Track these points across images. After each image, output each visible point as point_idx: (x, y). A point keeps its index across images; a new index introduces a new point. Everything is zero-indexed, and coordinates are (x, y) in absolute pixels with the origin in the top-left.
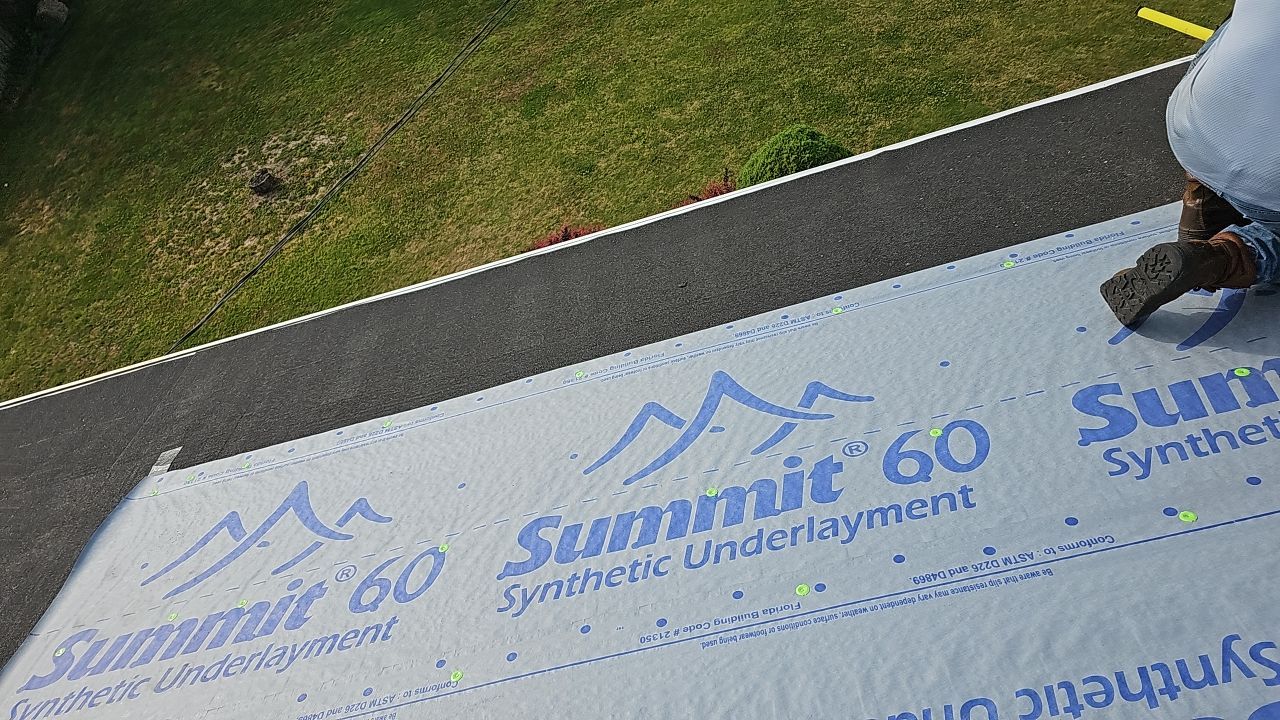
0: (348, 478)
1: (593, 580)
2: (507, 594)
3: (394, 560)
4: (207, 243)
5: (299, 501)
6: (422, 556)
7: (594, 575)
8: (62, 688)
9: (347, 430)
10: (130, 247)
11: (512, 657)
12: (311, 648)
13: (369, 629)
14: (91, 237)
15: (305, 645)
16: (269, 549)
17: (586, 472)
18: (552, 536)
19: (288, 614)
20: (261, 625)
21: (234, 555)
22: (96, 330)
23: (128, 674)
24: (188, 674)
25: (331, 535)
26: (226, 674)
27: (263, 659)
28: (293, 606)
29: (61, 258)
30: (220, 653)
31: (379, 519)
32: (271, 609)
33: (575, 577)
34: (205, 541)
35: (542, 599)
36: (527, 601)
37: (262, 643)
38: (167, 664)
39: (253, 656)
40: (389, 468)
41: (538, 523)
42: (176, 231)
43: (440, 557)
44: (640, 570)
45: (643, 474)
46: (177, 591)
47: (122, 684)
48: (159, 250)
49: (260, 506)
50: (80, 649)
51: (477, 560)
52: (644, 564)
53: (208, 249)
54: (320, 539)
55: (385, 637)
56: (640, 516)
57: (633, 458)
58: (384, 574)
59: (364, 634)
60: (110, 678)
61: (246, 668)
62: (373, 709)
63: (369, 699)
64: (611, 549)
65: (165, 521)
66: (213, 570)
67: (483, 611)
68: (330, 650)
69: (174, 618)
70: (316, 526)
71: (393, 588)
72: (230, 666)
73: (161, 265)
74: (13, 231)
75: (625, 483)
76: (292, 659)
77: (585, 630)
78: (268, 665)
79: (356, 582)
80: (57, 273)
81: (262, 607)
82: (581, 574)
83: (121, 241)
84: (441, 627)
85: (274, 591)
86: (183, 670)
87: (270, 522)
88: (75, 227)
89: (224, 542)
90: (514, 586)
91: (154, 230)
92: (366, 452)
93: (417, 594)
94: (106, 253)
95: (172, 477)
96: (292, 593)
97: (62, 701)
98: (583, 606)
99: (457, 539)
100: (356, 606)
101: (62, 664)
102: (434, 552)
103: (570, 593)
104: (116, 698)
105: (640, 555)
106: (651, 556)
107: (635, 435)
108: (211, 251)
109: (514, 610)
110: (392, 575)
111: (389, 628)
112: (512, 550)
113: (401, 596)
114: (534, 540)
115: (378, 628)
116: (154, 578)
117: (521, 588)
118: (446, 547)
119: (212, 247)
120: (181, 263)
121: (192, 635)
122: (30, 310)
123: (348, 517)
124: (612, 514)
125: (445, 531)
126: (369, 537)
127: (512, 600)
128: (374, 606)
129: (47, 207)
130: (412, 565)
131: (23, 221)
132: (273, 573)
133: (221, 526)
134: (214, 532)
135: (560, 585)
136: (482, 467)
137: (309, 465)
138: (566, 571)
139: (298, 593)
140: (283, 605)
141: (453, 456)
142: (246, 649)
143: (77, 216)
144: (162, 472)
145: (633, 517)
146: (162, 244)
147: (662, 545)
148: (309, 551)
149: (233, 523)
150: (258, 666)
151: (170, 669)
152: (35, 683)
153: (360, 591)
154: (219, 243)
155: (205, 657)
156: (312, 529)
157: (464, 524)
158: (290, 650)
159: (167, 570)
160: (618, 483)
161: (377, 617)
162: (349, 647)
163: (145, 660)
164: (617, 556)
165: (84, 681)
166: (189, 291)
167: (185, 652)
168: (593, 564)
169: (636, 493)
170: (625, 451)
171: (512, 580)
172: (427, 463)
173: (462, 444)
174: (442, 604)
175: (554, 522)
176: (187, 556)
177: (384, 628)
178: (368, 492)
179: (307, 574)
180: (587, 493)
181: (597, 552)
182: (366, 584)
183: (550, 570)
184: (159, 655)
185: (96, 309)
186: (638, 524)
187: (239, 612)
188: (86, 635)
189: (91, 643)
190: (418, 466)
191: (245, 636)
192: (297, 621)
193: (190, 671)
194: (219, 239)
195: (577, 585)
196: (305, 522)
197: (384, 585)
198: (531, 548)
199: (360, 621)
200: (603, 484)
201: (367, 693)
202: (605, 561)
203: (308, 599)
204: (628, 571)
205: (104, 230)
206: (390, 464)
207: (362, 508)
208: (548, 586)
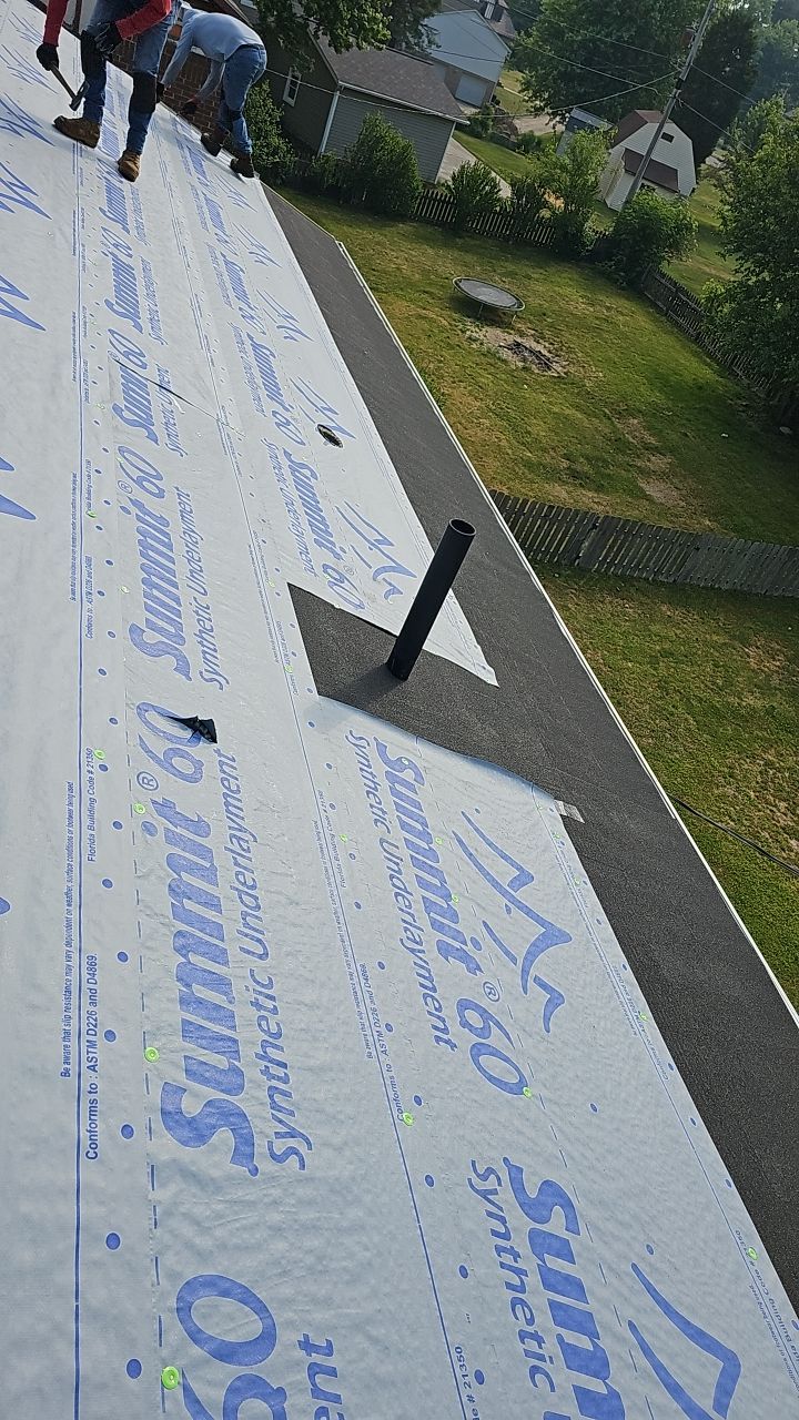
0: (581, 982)
1: (516, 1281)
2: (490, 1171)
3: (509, 1039)
4: (783, 805)
5: (552, 936)
6: (517, 1069)
7: (522, 1281)
8: (379, 768)
9: (629, 974)
10: (758, 737)
11: (430, 1181)
12: (422, 967)
13: (444, 1021)
14: (759, 704)
15: (425, 962)
16: (506, 915)
17: (634, 1266)
18: (556, 1225)
19: (450, 941)
20: (438, 918)
21: (496, 884)
22: (665, 724)
23: (393, 816)
24: (394, 863)
25: (525, 972)
26: (397, 895)
27: (411, 924)
28: (457, 945)
29: (729, 683)
30: (413, 886)
31: (547, 1019)
32: (453, 925)
33: (516, 1256)
34: (505, 857)
35: (490, 1214)
36: (485, 1194)
37: (423, 920)
38: (402, 844)
39: (413, 916)
40: (599, 1024)
41: (568, 1205)
42: (787, 775)
43: (517, 1089)
44: (533, 1345)
45: (646, 1351)
46: (460, 842)
47: (384, 813)
48: (762, 763)
49: (542, 900)
50: (408, 775)
51: (520, 1133)
52: (541, 1351)
53: (775, 806)
54: (520, 962)
55: (438, 1039)
56: (596, 1346)
57: (662, 1335)
58: (495, 1030)
59: (439, 1017)
60: (388, 801)
61: (402, 910)
62: (375, 1034)
63: (383, 1029)
64: (553, 1305)
65: (517, 821)
66: (481, 868)
67: (470, 1143)
68: (422, 985)
69: (438, 843)
70: (531, 956)
71: (483, 1041)
72: (404, 897)
73: (746, 766)
74: (745, 642)
75: (630, 1323)
76: (412, 951)
77: (464, 1272)
78: (406, 930)
79: (484, 1003)
80: (714, 683)
81: (455, 917)
82: (520, 1265)
83: (761, 729)
84: (452, 1097)
85: (468, 926)
86: (397, 858)
87: (529, 912)
88: (765, 689)
89: (506, 874)
90: (499, 1179)
91: (782, 755)
92: (610, 997)
93: (480, 1068)
94: (746, 718)
95: (556, 819)
96: (469, 943)
97: (369, 770)
98: (486, 1267)
99: (539, 1108)
100: (463, 1005)
101: (398, 764)
102: (522, 1083)
103: (499, 1250)
104: (375, 810)
105: (551, 1347)
106: (552, 1362)
107: (691, 1337)
108: (774, 809)
109: (475, 1180)
110: (495, 1039)
111: (447, 1042)
112: (534, 1174)
113: (477, 1051)
114: (550, 1200)
115: (445, 1031)
116: (469, 821)
117: (498, 1188)
118: (530, 1095)
119: (779, 811)
120: (754, 784)
121: (425, 860)
122: (672, 670)
123: (544, 986)
124: (592, 1306)
125: (545, 1093)
126: (528, 1010)
127: (484, 1178)
128: (465, 1024)
129: (778, 663)
130: (507, 1060)
131: (757, 647)
132: (484, 922)
133: (520, 868)
134: (513, 864)
135: (506, 1236)
136: (618, 1130)
137: (588, 942)
138: (521, 1243)
139: (469, 948)
140: (457, 935)
141: (623, 1095)
142: (418, 908)
143: (776, 689)
144: (558, 810)
145: (594, 1335)
146: (769, 764)
147: (567, 1378)
148: (507, 953)
149: (523, 878)
150: (404, 921)
151: (397, 847)
152: (382, 749)
153: (477, 1008)
154: (786, 815)
155: (409, 874)
156: (528, 953)
157: (554, 1113)
158: (420, 947)
159: (477, 830)
160: (629, 1313)
161: (454, 1026)
162: (426, 1004)
163: (404, 825)
164: (546, 1313)
165: (385, 784)
166: (725, 795)
167: (412, 857)
168: (533, 1280)
169: (621, 1340)
170: (668, 1323)
171: (505, 1178)
172: (611, 1065)
173: (638, 1104)
174: (474, 1096)
175: (572, 1226)
176: (490, 844)
177: (445, 1037)
178: (571, 1004)
179: (487, 955)
180: (610, 1269)
181: (547, 1285)
182: (483, 1013)
183: (520, 1222)
184: (408, 836)
185: (686, 719)
186: (584, 1343)
187: (448, 897)
188: (419, 778)
189: (414, 783)
190: (606, 1055)
191: (429, 905)
192: (445, 950)
193: (397, 864)
194: (790, 815)
195: (508, 1259)
196: (533, 945)
197: (484, 1032)
198: (542, 1198)
199: (451, 1012)
200: (626, 1292)
201: (389, 1028)
202: (539, 1298)
203: (465, 958)
204: (530, 1329)
205: (767, 713)
206: (602, 1024)
207: (555, 1000)
208: (503, 1221)
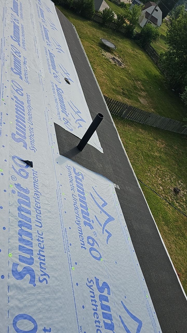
0: (116, 230)
1: (95, 308)
2: (91, 280)
3: (98, 246)
4: (160, 178)
5: (110, 219)
6: (100, 254)
7: (96, 308)
8: (73, 175)
9: (127, 228)
10: (157, 163)
11: (77, 284)
12: (80, 228)
13: (84, 242)
14: (158, 155)
15: (80, 227)
16: (100, 214)
17: (122, 302)
18: (105, 293)
19: (87, 221)
20: (85, 215)
21: (99, 206)
22: (137, 157)
23: (76, 188)
24: (75, 200)
25: (103, 228)
26: (75, 209)
27: (78, 217)
28: (88, 222)
29: (152, 149)
30: (79, 207)
31: (107, 241)
32: (88, 217)
33: (96, 302)
34: (101, 199)
35: (91, 292)
36: (90, 287)
37: (81, 216)
38: (77, 195)
39: (78, 215)
40: (119, 241)
41: (108, 288)
42: (162, 172)
43: (99, 259)
44: (98, 324)
45: (123, 322)
46: (91, 195)
47: (74, 187)
49: (109, 210)
50: (80, 177)
51: (99, 270)
52: (99, 325)
54: (102, 226)
55: (82, 247)
56: (112, 322)
57: (126, 318)
58: (95, 244)
59: (83, 241)
60: (75, 183)
61: (76, 213)
62: (67, 246)
63: (69, 245)
64: (103, 313)
65: (105, 189)
66: (95, 202)
67: (87, 274)
68: (79, 233)
69: (86, 195)
70: (105, 224)
71: (92, 247)
72: (77, 210)
73: (153, 169)
74: (157, 140)
75: (120, 316)
76: (78, 224)
77: (83, 307)
78: (77, 218)
79: (93, 237)
81: (88, 215)
82: (97, 304)
83: (158, 161)
84: (84, 262)
85: (91, 217)
86: (76, 199)
87: (105, 213)
89: (101, 203)
90: (93, 282)
91: (161, 167)
92: (122, 234)
93: (91, 254)
94: (155, 158)
95: (113, 188)
96: (91, 221)
97: (71, 176)
98: (88, 305)
99: (104, 264)
100: (89, 238)
101: (78, 174)
102: (101, 257)
103: (92, 300)
104: (72, 186)
105: (102, 324)
106: (102, 328)
108: (158, 179)
109: (88, 283)
110: (95, 246)
111: (84, 248)
112: (101, 280)
113: (91, 249)
114: (104, 287)
115: (84, 245)
116: (94, 189)
117: (93, 285)
118: (102, 260)
120: (154, 173)
121: (83, 199)
123: (107, 232)
124: (112, 313)
125: (106, 260)
126: (103, 238)
127: (90, 282)
128: (89, 243)
129: (163, 146)
130: (97, 251)
131: (160, 142)
132: (95, 216)
133: (104, 201)
134: (103, 200)
135: (94, 297)
136: (121, 268)
137: (118, 220)
138: (97, 299)
139: (91, 223)
140: (89, 219)
141: (123, 259)
142: (80, 212)
143: (162, 152)
144: (114, 186)
145: (111, 320)
146: (158, 169)
147: (104, 331)
148: (100, 224)
149: (105, 204)
150: (76, 216)
152: (74, 170)
153: (92, 238)
154: (160, 181)
155: (79, 203)
156: (105, 223)
157: (107, 265)
158: (79, 223)
159: (95, 191)
160: (119, 313)
161: (86, 244)
162: (80, 238)
163: (78, 191)
164: (101, 315)
165: (74, 179)
166: (147, 175)
167: (79, 199)
168: (99, 307)
169: (117, 320)
170: (128, 315)
171: (95, 282)
172: (121, 251)
173: (126, 261)
174: (89, 261)
175: (109, 294)
176: (98, 195)
177: (84, 246)
178: (113, 236)
179: (95, 225)
180: (117, 303)
181: (102, 308)
182: (93, 240)
183: (97, 293)
184: (79, 193)
186: (109, 322)
187: (87, 209)
188: (83, 178)
189: (82, 179)
190: (120, 249)
191: (83, 212)
192: (85, 223)
193: (76, 201)
195: (94, 303)
196: (106, 221)
197: (93, 245)
198: (102, 286)
199: (85, 240)
200: (119, 308)
201: (71, 245)
202: (100, 311)
203: (90, 225)
204: (97, 320)
205: (160, 157)
206: (120, 241)
207: (110, 235)
208: (93, 293)
